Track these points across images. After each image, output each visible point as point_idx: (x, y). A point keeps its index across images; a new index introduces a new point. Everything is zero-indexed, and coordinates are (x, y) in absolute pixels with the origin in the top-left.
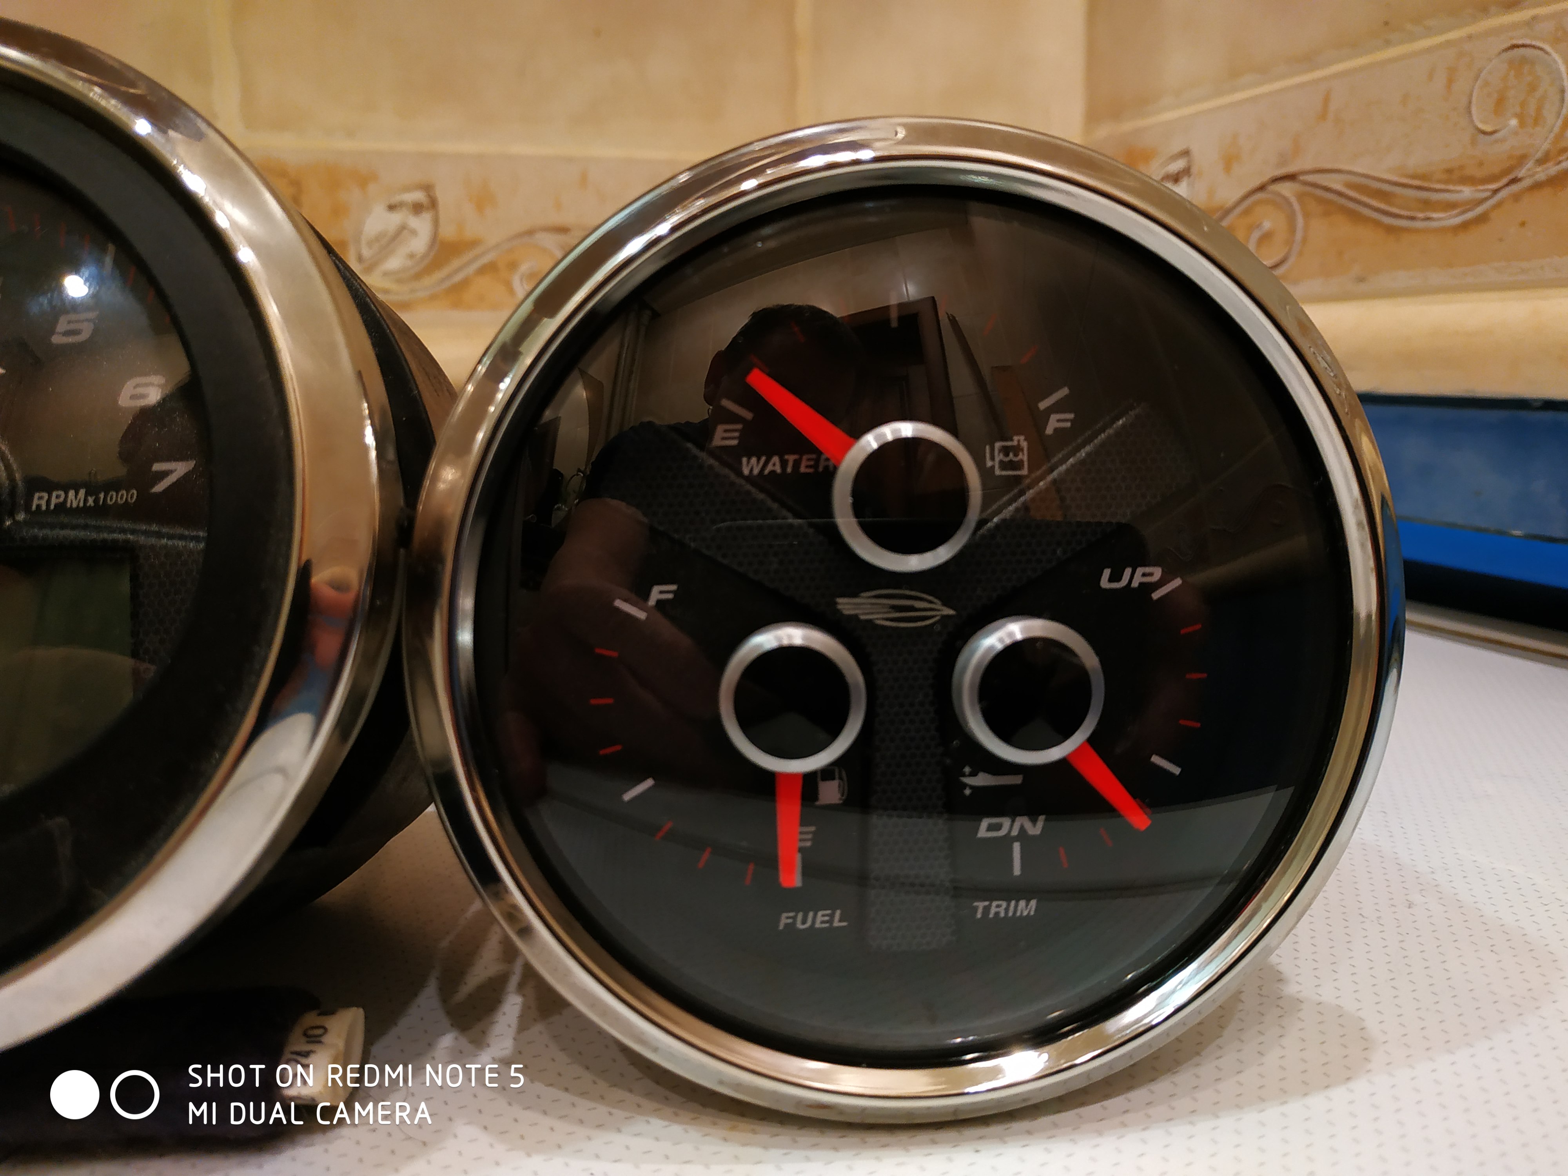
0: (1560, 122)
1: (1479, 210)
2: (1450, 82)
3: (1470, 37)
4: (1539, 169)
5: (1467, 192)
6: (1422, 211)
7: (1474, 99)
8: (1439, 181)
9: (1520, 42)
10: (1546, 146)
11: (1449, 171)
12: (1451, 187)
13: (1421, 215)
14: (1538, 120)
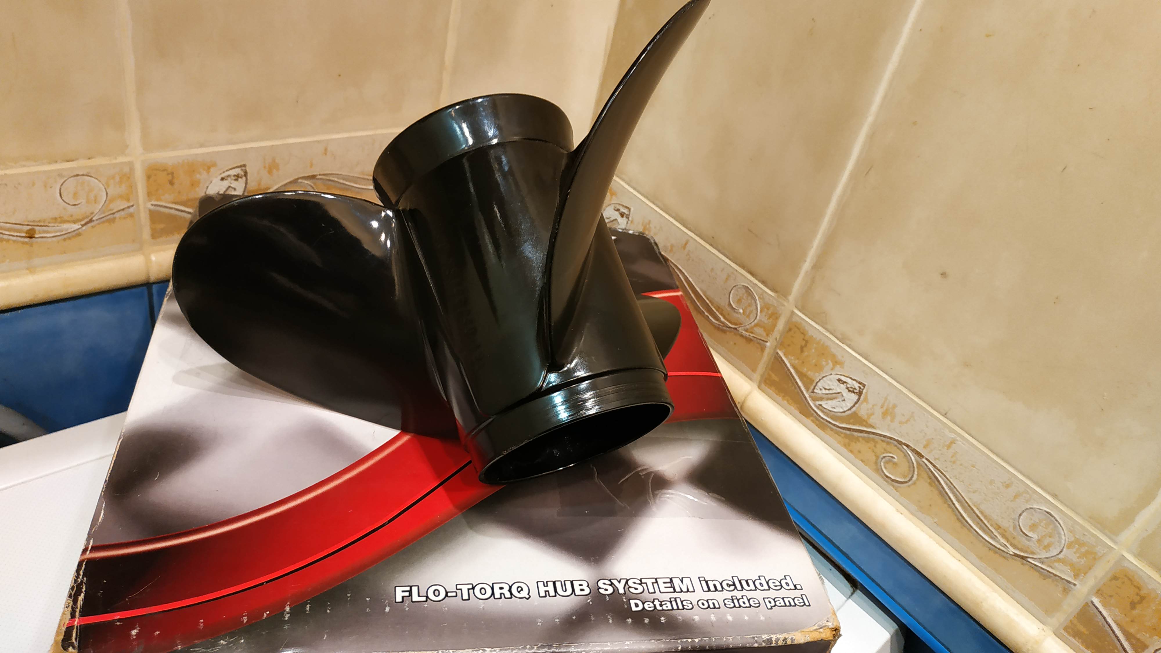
0: (753, 324)
1: (725, 328)
2: (727, 279)
3: (736, 270)
4: (744, 332)
5: (722, 319)
6: (707, 313)
7: (732, 292)
8: (715, 308)
9: (750, 288)
10: (748, 327)
11: (719, 308)
12: (717, 313)
13: (706, 314)
14: (748, 316)
